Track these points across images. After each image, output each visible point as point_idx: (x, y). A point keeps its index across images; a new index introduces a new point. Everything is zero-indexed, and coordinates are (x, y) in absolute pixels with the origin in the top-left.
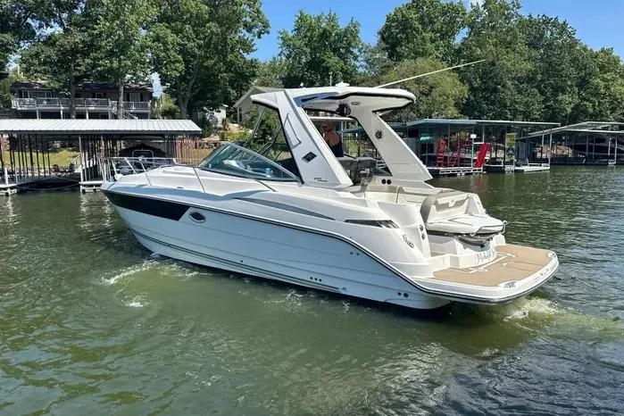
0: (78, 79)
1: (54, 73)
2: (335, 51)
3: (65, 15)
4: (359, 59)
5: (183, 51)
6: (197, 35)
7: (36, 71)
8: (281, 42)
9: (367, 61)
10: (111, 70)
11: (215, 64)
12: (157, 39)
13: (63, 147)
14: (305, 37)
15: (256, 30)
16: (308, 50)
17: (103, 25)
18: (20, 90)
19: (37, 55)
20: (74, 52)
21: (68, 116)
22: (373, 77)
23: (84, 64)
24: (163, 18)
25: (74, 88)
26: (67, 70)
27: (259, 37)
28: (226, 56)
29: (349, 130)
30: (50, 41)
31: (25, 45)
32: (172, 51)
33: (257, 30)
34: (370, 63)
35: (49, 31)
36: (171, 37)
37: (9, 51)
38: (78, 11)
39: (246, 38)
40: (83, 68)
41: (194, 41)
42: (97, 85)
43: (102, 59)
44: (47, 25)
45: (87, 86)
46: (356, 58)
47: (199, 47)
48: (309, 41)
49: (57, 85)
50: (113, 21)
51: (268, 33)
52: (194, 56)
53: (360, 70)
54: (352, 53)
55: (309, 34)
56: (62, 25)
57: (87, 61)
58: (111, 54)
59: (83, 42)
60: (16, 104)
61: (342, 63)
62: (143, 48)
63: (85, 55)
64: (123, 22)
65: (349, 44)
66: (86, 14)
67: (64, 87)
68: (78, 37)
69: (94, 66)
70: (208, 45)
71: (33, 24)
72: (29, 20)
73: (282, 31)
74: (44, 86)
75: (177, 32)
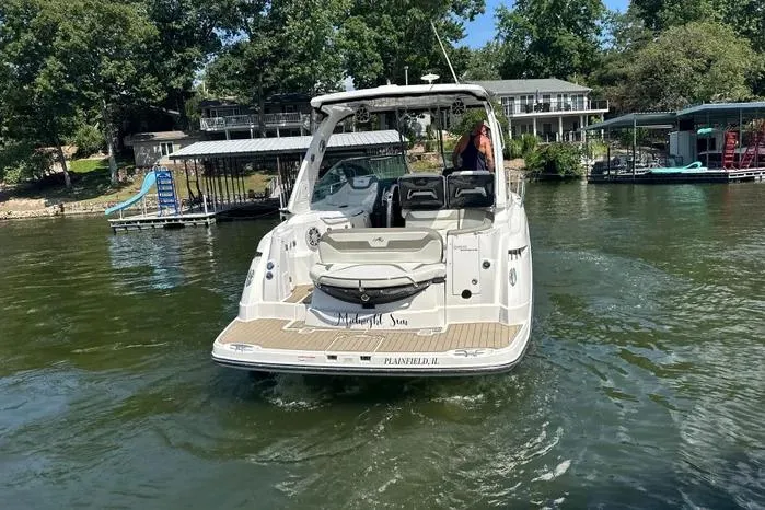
0: (267, 92)
1: (243, 87)
2: (570, 25)
3: (250, 20)
4: (603, 32)
5: (381, 46)
6: (397, 26)
7: (225, 86)
8: (498, 21)
9: (615, 34)
10: (303, 78)
11: (418, 59)
12: (351, 36)
13: (256, 169)
14: (531, 11)
15: (467, 11)
16: (534, 28)
17: (292, 26)
18: (209, 109)
19: (225, 68)
20: (262, 60)
21: (258, 135)
22: (623, 54)
23: (272, 73)
24: (358, 10)
25: (263, 103)
26: (255, 82)
27: (472, 19)
28: (430, 48)
29: (592, 126)
30: (237, 51)
31: (211, 58)
32: (369, 50)
33: (469, 10)
34: (620, 36)
35: (236, 39)
36: (368, 32)
37: (195, 67)
38: (264, 13)
39: (454, 22)
40: (272, 79)
41: (393, 33)
42: (287, 97)
43: (292, 66)
44: (234, 33)
45: (276, 99)
46: (598, 33)
47: (400, 40)
48: (535, 17)
49: (245, 100)
50: (304, 19)
51: (482, 12)
52: (394, 52)
53: (605, 46)
54: (592, 25)
55: (534, 8)
56: (248, 31)
57: (277, 69)
58: (302, 59)
59: (271, 48)
60: (204, 125)
61: (579, 39)
62: (337, 48)
63: (274, 62)
64: (314, 20)
65: (588, 14)
66: (273, 16)
67: (254, 101)
68: (266, 43)
69: (285, 75)
70: (409, 37)
71: (218, 34)
72: (214, 30)
73: (500, 7)
74: (233, 102)
75: (373, 24)
